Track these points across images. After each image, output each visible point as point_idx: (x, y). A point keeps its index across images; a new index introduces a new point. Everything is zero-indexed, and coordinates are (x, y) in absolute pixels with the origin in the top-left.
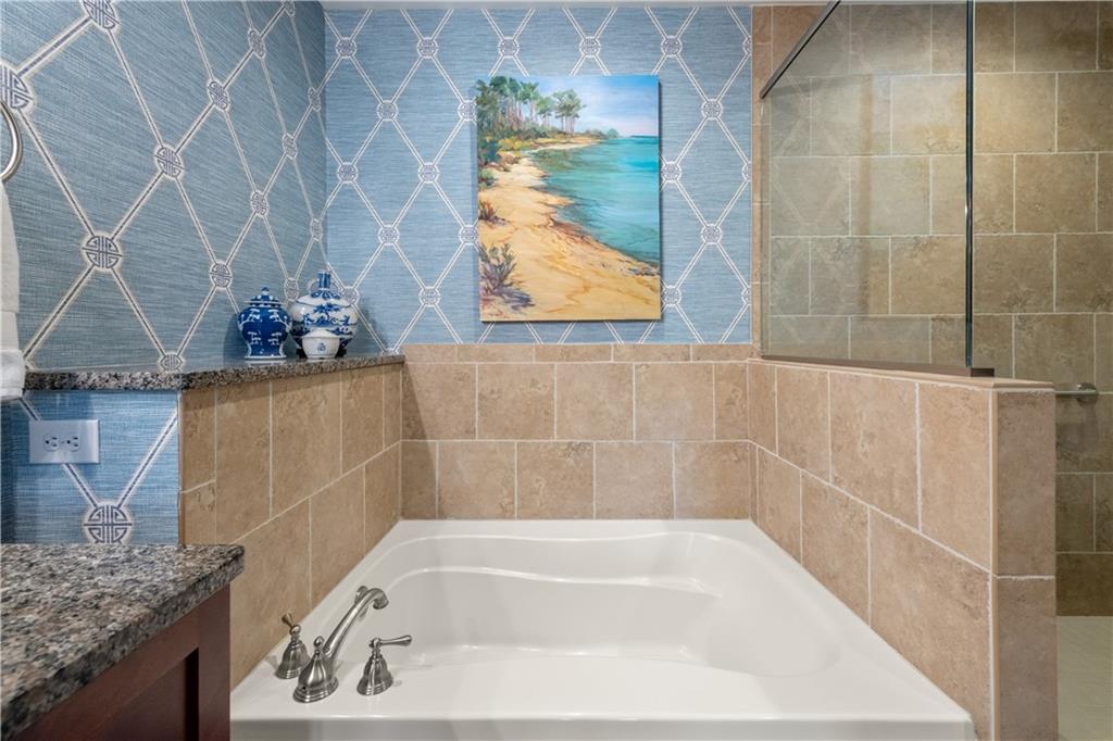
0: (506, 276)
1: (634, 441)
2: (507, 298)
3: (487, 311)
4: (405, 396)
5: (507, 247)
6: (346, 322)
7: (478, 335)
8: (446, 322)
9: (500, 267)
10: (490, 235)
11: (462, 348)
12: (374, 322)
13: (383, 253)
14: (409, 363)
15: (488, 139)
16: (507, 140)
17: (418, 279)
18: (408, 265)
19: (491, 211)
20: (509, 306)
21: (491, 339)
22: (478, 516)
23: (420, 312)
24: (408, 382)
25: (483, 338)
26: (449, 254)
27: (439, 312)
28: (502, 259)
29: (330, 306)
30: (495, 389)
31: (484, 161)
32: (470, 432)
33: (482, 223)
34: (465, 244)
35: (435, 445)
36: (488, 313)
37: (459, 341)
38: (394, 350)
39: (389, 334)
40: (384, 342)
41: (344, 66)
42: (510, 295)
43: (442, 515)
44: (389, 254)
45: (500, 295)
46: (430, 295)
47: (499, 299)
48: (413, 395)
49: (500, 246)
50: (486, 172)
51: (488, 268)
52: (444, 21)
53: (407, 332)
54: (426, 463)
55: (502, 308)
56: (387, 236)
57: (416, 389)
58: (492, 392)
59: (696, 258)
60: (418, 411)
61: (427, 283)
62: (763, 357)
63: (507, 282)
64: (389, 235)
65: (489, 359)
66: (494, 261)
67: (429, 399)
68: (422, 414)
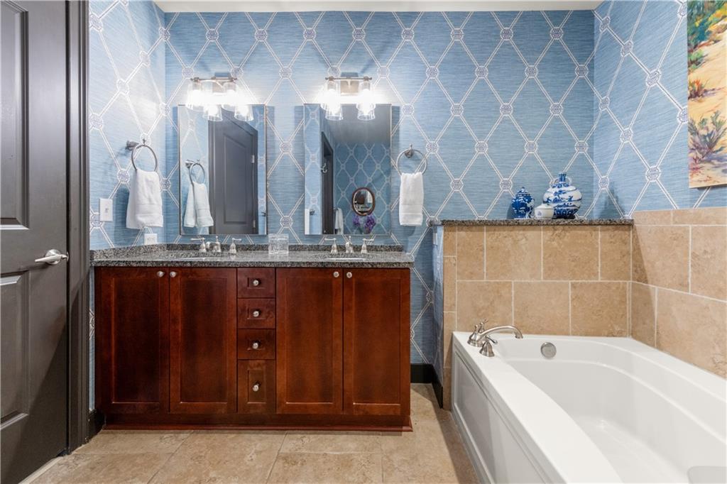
0: (716, 142)
2: (716, 162)
3: (696, 178)
4: (634, 250)
5: (717, 114)
6: (570, 200)
7: (693, 201)
9: (709, 135)
10: (700, 110)
11: (677, 213)
12: (617, 197)
13: (623, 149)
14: (636, 225)
15: (697, 24)
16: (718, 12)
17: (645, 162)
18: (638, 153)
19: (700, 87)
20: (719, 170)
21: (708, 203)
22: (689, 359)
23: (646, 187)
24: (636, 239)
25: (698, 203)
26: (667, 137)
27: (660, 184)
28: (711, 127)
29: (560, 191)
30: (708, 250)
31: (693, 44)
32: (684, 286)
33: (691, 101)
34: (682, 123)
35: (655, 290)
36: (696, 181)
37: (676, 207)
38: (628, 216)
39: (625, 205)
40: (623, 211)
42: (720, 159)
43: (659, 346)
45: (709, 161)
46: (654, 172)
47: (708, 166)
48: (639, 249)
49: (709, 116)
50: (694, 56)
51: (697, 139)
53: (637, 203)
54: (648, 302)
55: (711, 173)
56: (626, 137)
57: (642, 245)
58: (705, 252)
60: (642, 261)
61: (651, 163)
63: (716, 148)
64: (627, 135)
65: (703, 222)
66: (704, 132)
67: (651, 254)
68: (645, 264)
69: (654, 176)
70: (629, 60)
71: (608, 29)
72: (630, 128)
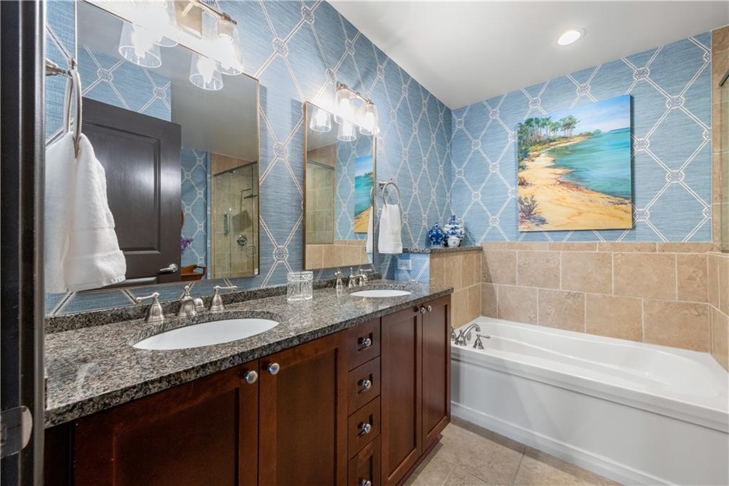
0: (532, 210)
1: (613, 295)
2: (533, 220)
3: (522, 226)
4: (483, 264)
5: (533, 197)
6: (461, 233)
7: (517, 238)
8: (502, 232)
9: (529, 206)
10: (523, 192)
11: (509, 244)
12: (469, 232)
13: (474, 204)
14: (485, 250)
15: (523, 148)
16: (533, 147)
17: (489, 214)
18: (485, 208)
19: (525, 181)
20: (534, 224)
21: (525, 239)
22: (518, 320)
23: (489, 228)
24: (485, 258)
25: (520, 239)
26: (503, 202)
27: (499, 228)
28: (530, 202)
29: (456, 228)
30: (526, 262)
31: (521, 158)
32: (513, 282)
33: (520, 186)
34: (511, 197)
35: (496, 286)
36: (522, 228)
37: (508, 240)
38: (478, 244)
39: (476, 237)
40: (474, 241)
41: (460, 130)
42: (534, 219)
43: (500, 317)
44: (477, 204)
45: (529, 219)
46: (494, 220)
47: (528, 221)
48: (486, 264)
49: (529, 196)
50: (521, 164)
51: (523, 207)
52: (503, 100)
53: (484, 236)
54: (492, 294)
55: (530, 225)
56: (475, 197)
57: (488, 261)
58: (525, 264)
59: (661, 193)
60: (488, 270)
61: (493, 215)
62: (722, 251)
63: (533, 213)
64: (476, 196)
65: (523, 249)
66: (526, 204)
67: (494, 267)
68: (491, 272)
69: (495, 222)
70: (478, 152)
71: (462, 127)
72: (479, 192)
